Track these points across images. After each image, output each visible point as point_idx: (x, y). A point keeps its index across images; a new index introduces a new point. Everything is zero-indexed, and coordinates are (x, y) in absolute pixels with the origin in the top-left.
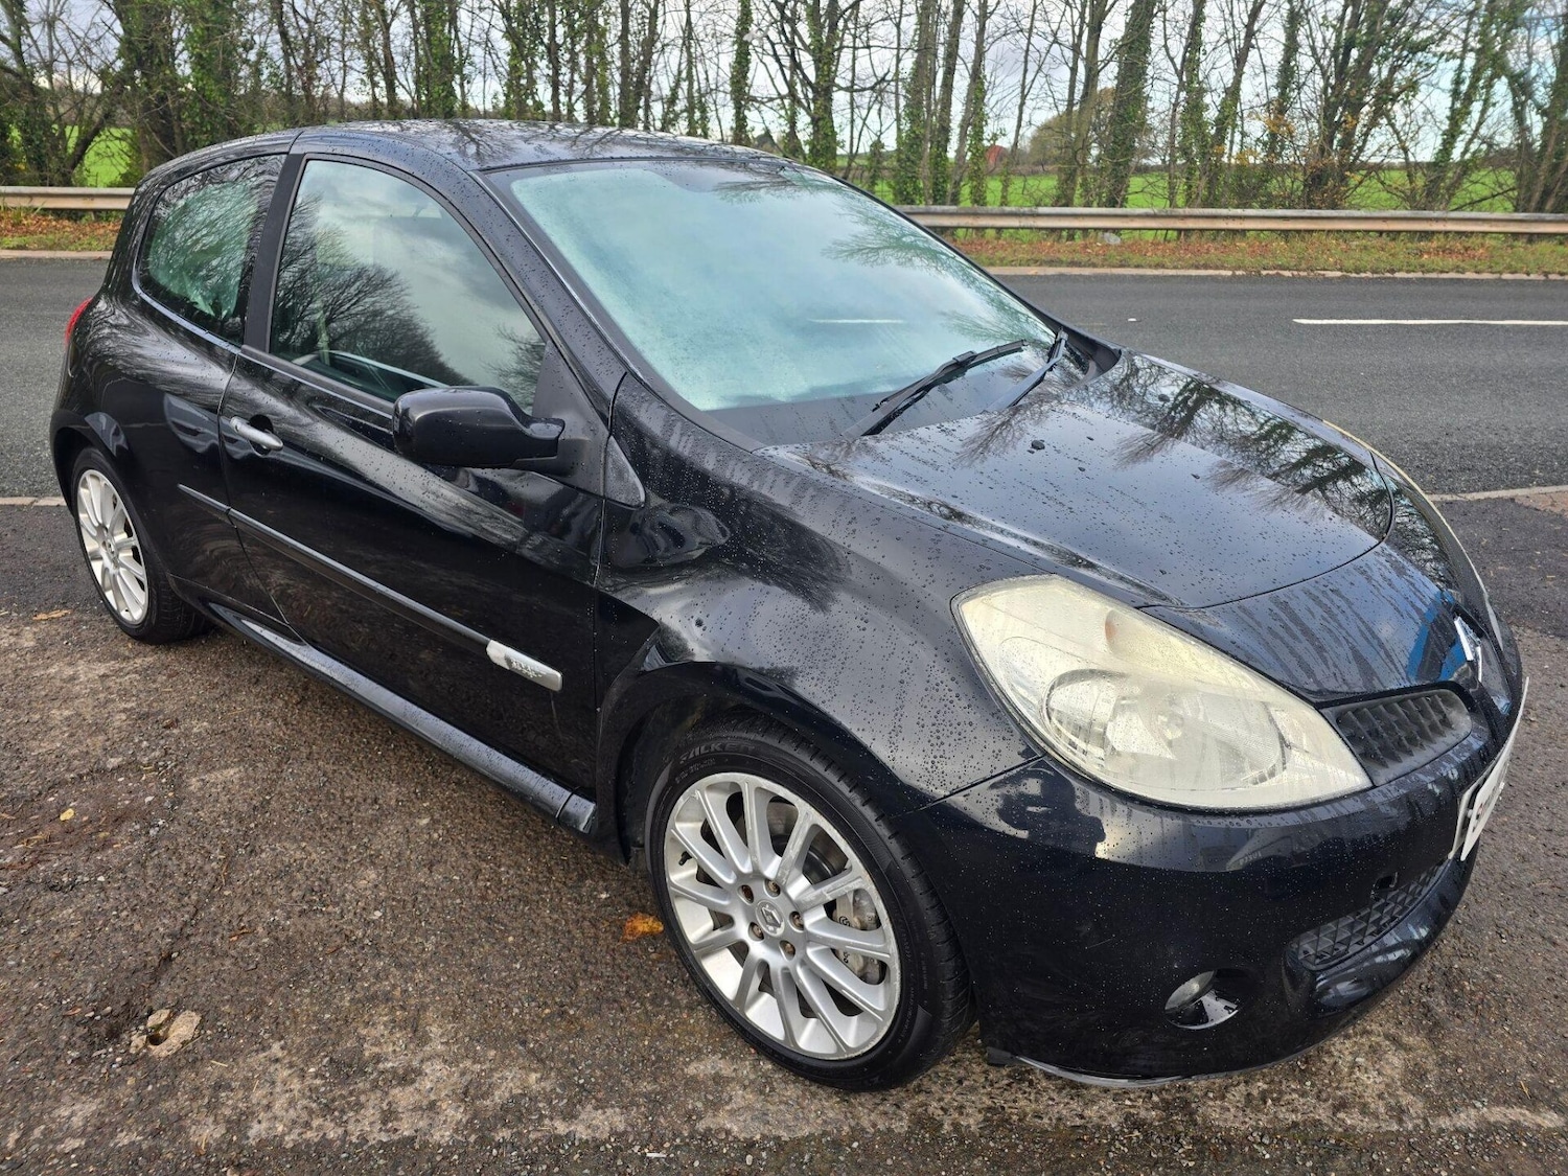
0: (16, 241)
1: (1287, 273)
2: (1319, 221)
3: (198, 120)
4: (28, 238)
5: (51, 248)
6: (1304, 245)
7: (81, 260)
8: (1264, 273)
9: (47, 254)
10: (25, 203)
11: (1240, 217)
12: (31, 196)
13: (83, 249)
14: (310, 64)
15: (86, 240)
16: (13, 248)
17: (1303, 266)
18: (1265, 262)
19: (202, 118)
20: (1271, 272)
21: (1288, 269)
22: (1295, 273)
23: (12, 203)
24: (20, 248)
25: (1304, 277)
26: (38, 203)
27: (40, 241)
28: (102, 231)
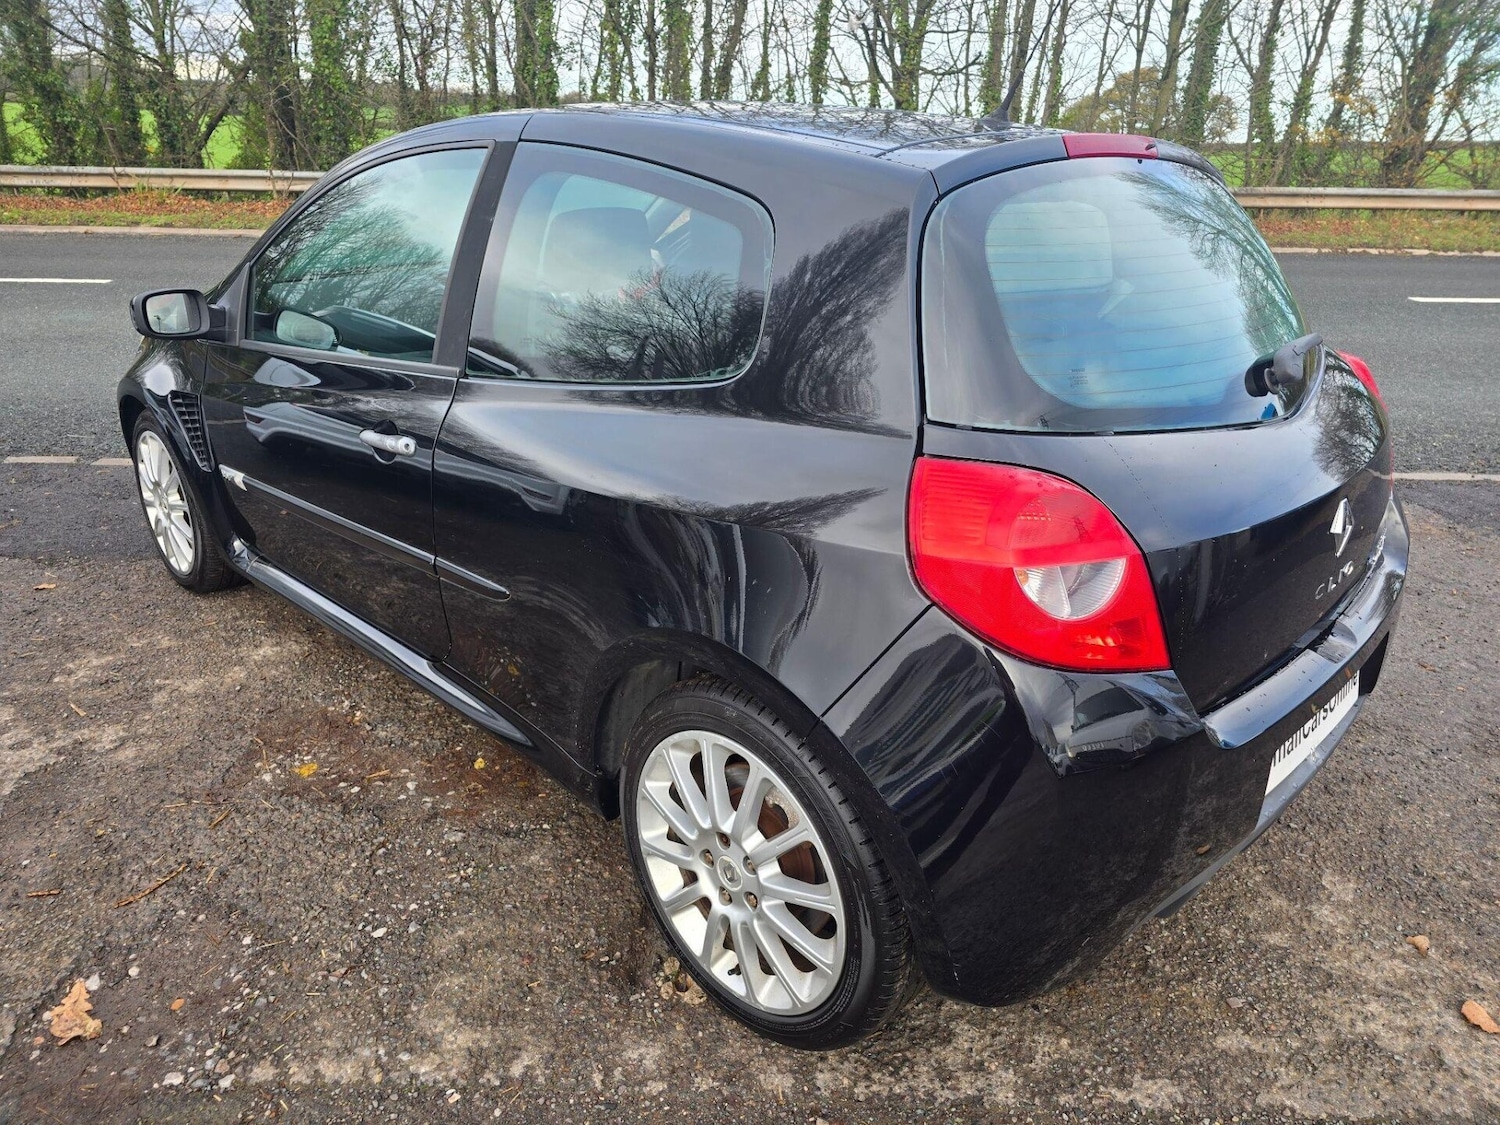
0: (163, 219)
1: (1374, 251)
2: (1401, 200)
3: (321, 106)
4: (172, 218)
5: (195, 226)
6: (1386, 224)
7: (225, 238)
8: (1350, 250)
9: (191, 232)
10: (166, 183)
11: (1321, 196)
12: (172, 177)
13: (224, 228)
14: (425, 54)
15: (227, 218)
16: (161, 226)
17: (1390, 244)
18: (1350, 240)
19: (326, 104)
20: (1357, 250)
21: (1374, 247)
22: (1382, 251)
23: (155, 183)
24: (167, 225)
25: (1391, 255)
26: (179, 184)
27: (185, 220)
28: (238, 210)
